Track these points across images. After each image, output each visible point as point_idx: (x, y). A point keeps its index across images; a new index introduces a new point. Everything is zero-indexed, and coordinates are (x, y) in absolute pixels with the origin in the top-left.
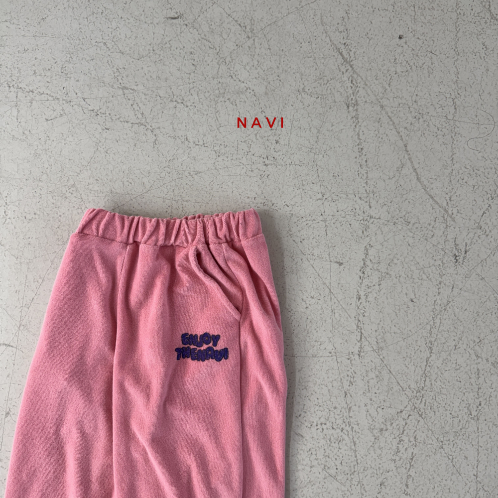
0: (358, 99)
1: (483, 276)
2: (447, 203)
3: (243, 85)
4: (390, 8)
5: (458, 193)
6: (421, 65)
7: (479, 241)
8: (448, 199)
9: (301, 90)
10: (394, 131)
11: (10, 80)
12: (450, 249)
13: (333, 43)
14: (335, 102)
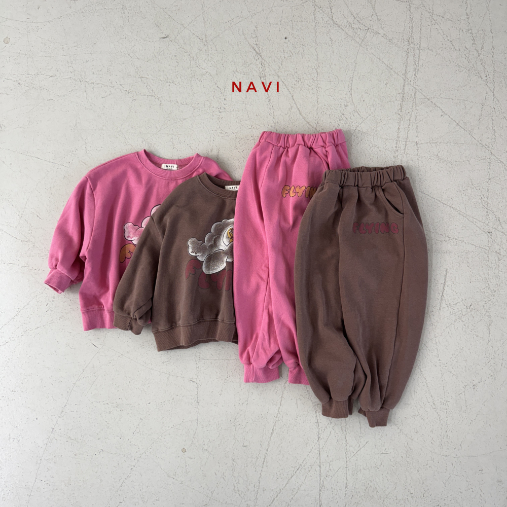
0: (266, 74)
3: (204, 70)
4: (279, 23)
5: (322, 119)
6: (297, 52)
9: (235, 71)
10: (286, 89)
11: (80, 78)
13: (250, 45)
14: (253, 76)
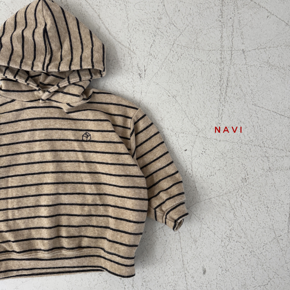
1: (157, 83)
2: (129, 44)
7: (152, 63)
8: (129, 42)
12: (136, 71)
